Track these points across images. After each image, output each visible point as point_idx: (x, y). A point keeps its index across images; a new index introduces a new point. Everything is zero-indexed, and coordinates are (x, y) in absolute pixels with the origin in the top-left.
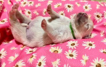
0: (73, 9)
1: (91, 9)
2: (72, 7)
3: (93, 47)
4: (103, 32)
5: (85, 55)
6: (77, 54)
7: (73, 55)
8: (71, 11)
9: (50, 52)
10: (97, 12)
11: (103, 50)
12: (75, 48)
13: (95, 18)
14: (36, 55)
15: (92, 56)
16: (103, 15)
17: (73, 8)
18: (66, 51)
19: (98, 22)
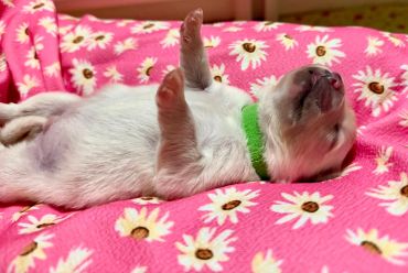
0: (264, 59)
1: (341, 54)
2: (262, 49)
3: (322, 216)
4: (389, 150)
5: (270, 252)
6: (231, 249)
7: (214, 251)
8: (254, 67)
9: (117, 233)
10: (369, 70)
11: (367, 231)
12: (234, 220)
13: (359, 94)
14: (48, 240)
15: (301, 260)
16: (398, 80)
17: (264, 52)
18: (187, 233)
19: (376, 113)
